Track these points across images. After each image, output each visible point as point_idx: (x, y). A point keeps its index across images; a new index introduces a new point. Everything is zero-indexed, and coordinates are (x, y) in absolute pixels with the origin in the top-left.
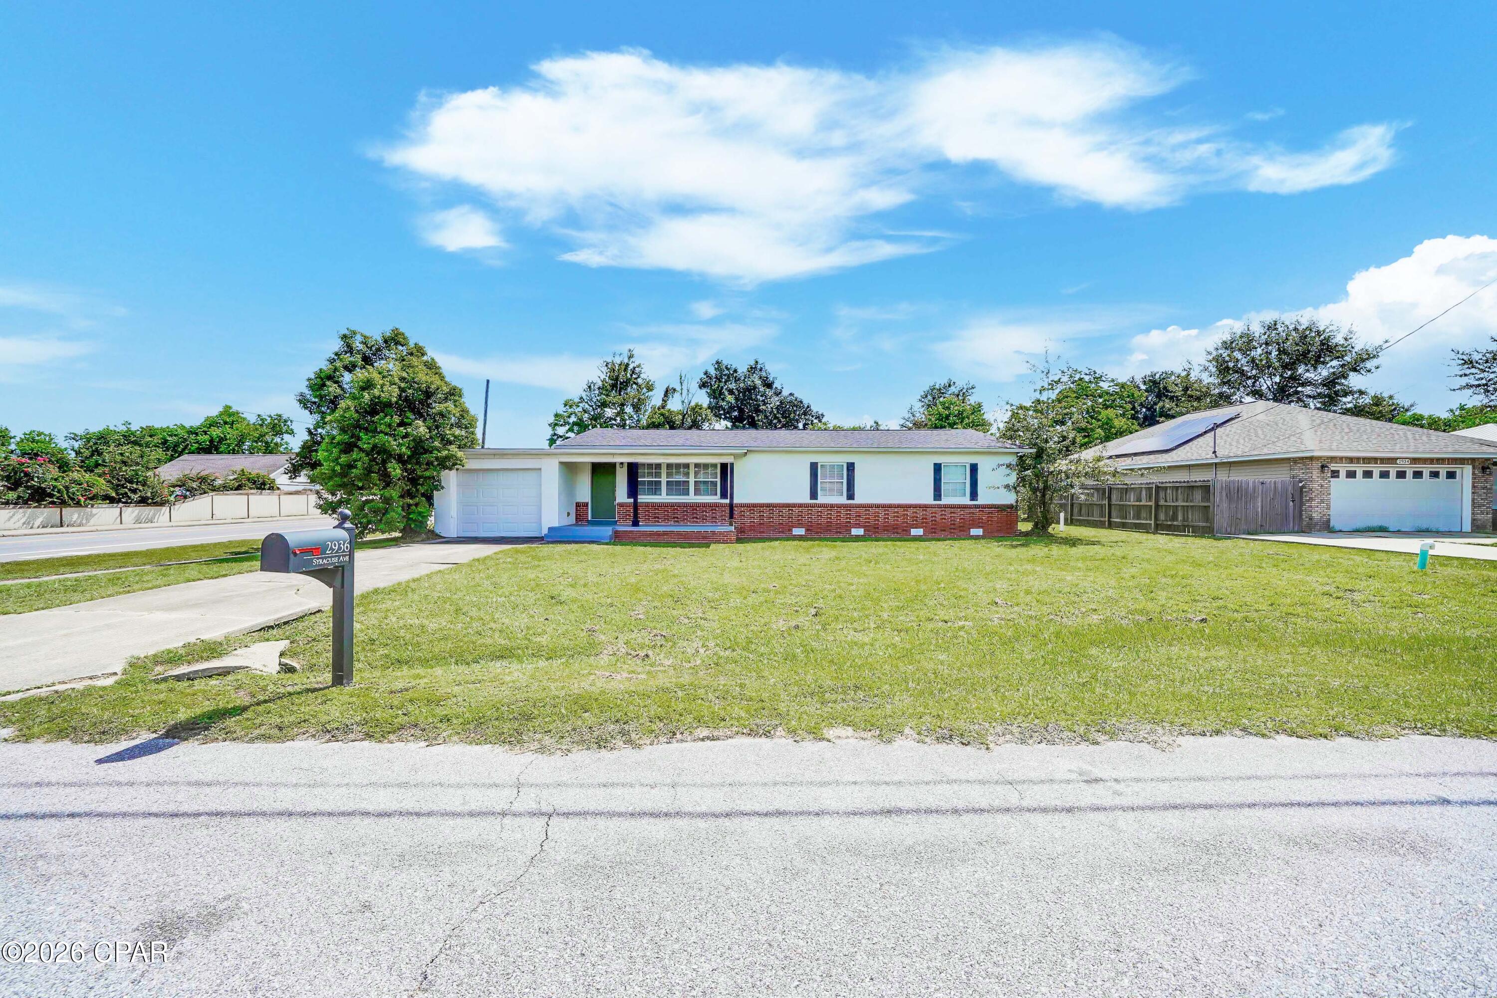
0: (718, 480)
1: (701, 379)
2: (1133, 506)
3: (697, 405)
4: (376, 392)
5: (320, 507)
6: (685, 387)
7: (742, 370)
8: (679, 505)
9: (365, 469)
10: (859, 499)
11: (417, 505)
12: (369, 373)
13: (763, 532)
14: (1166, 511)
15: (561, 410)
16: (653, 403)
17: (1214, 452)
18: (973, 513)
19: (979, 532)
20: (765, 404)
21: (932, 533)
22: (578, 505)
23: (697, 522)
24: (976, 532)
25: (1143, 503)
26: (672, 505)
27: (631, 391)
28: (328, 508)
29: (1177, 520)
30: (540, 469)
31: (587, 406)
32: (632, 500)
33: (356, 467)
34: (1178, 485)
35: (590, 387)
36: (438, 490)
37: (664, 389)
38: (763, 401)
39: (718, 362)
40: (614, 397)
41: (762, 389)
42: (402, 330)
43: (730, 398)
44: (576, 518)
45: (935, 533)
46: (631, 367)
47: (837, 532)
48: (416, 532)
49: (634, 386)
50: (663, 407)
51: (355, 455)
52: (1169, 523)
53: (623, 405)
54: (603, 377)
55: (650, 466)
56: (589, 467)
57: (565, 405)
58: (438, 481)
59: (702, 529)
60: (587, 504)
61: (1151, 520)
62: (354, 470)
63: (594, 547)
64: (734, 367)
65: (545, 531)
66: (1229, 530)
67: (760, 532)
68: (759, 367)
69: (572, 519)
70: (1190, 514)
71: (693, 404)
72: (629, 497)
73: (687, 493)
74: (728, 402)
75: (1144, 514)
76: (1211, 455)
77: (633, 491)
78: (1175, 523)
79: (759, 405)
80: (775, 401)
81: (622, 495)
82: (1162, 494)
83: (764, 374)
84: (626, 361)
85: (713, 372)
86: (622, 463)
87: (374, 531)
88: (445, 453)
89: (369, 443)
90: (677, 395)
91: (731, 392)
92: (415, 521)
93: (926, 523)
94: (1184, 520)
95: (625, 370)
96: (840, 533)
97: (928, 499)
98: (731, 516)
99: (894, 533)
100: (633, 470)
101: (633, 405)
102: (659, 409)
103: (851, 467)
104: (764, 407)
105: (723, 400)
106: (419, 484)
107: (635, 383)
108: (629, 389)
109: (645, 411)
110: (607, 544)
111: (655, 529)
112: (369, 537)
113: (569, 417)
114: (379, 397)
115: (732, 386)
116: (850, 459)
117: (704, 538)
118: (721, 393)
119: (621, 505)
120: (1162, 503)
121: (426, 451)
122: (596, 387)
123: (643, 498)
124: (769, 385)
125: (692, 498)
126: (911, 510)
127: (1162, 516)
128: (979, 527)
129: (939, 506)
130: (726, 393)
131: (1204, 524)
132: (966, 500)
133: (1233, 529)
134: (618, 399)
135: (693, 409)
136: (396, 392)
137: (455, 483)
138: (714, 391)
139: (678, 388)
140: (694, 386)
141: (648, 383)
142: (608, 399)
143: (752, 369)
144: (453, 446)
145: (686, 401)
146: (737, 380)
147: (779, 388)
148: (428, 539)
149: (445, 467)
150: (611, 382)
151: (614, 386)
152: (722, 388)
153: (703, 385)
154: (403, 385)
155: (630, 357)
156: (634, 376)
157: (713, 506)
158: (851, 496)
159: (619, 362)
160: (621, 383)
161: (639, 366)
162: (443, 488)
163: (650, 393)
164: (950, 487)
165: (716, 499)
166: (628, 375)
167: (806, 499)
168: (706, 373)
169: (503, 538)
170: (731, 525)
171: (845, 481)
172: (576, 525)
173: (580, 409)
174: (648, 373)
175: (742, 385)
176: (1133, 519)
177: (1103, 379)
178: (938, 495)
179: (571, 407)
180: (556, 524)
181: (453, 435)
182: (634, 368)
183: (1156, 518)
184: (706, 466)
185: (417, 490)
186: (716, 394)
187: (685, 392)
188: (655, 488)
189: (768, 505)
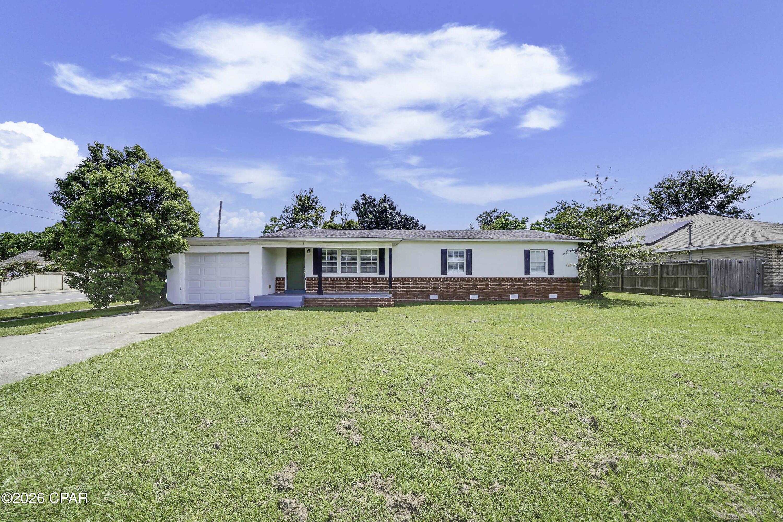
0: (378, 261)
1: (353, 205)
2: (641, 278)
3: (350, 221)
4: (107, 187)
5: (69, 283)
6: (343, 210)
7: (378, 200)
8: (350, 279)
9: (99, 251)
10: (475, 274)
11: (150, 280)
12: (102, 173)
13: (409, 298)
14: (668, 281)
15: (269, 223)
16: (325, 220)
17: (690, 243)
18: (551, 283)
19: (554, 296)
20: (392, 219)
21: (524, 297)
22: (277, 280)
23: (363, 291)
24: (553, 296)
25: (649, 276)
26: (345, 279)
27: (312, 212)
28: (74, 283)
29: (678, 287)
30: (248, 253)
31: (285, 221)
32: (317, 276)
33: (91, 249)
34: (678, 264)
35: (286, 210)
36: (168, 269)
37: (331, 211)
38: (391, 218)
39: (364, 195)
40: (301, 216)
41: (390, 211)
42: (142, 147)
43: (371, 216)
44: (276, 289)
45: (526, 297)
46: (311, 198)
47: (460, 298)
48: (150, 301)
49: (313, 210)
50: (331, 222)
51: (91, 239)
52: (671, 289)
53: (306, 220)
54: (294, 204)
55: (329, 252)
56: (286, 252)
57: (272, 221)
58: (168, 262)
59: (370, 297)
60: (284, 278)
61: (656, 286)
62: (90, 252)
63: (290, 312)
64: (373, 198)
65: (252, 299)
66: (720, 293)
67: (408, 298)
68: (387, 199)
69: (273, 290)
70: (689, 283)
71: (348, 220)
72: (315, 273)
73: (355, 271)
74: (370, 219)
75: (650, 283)
76: (687, 245)
77: (318, 269)
78: (676, 289)
79: (389, 220)
80: (397, 219)
81: (309, 272)
82: (665, 270)
83: (390, 203)
84: (308, 195)
85: (360, 201)
86: (309, 250)
87: (113, 301)
88: (169, 239)
89: (102, 230)
90: (339, 215)
91: (371, 212)
92: (149, 292)
93: (520, 290)
94: (684, 287)
95: (308, 200)
96: (462, 298)
97: (521, 274)
98: (390, 287)
99: (499, 298)
100: (317, 253)
101: (312, 221)
102: (328, 223)
103: (469, 252)
104: (391, 221)
105: (367, 217)
106: (151, 264)
107: (313, 208)
108: (310, 212)
109: (320, 225)
110: (299, 309)
111: (335, 297)
112: (111, 305)
113: (274, 228)
114: (110, 191)
115: (372, 209)
116: (469, 247)
117: (371, 303)
118: (365, 213)
119: (309, 279)
120: (665, 276)
121: (155, 238)
122: (290, 210)
123: (325, 275)
124: (393, 209)
125: (359, 274)
126: (510, 282)
127: (665, 284)
128: (555, 293)
129: (529, 279)
130: (369, 213)
131: (702, 290)
132: (546, 275)
133: (723, 293)
134: (304, 217)
135: (348, 223)
136: (126, 188)
137: (184, 264)
138: (361, 212)
139: (339, 211)
140: (349, 210)
141: (322, 208)
142: (298, 217)
143: (384, 200)
144: (177, 234)
145: (344, 218)
146: (375, 206)
147: (399, 211)
148: (160, 306)
149: (172, 252)
150: (299, 207)
151: (301, 210)
152: (366, 210)
153: (354, 209)
154: (133, 184)
155: (311, 193)
156: (313, 204)
157: (375, 280)
158: (469, 273)
159: (304, 196)
160: (306, 208)
161: (316, 198)
162: (172, 266)
163: (323, 214)
164: (535, 266)
165: (375, 275)
166: (310, 203)
167: (438, 274)
168: (356, 202)
169: (220, 305)
170: (390, 293)
171: (465, 262)
172: (276, 294)
173: (281, 223)
174: (321, 203)
175: (378, 209)
176: (641, 286)
177: (582, 207)
178: (527, 271)
179: (275, 222)
180: (260, 294)
181: (177, 226)
182: (313, 199)
183: (661, 287)
184: (369, 252)
185: (149, 269)
186: (362, 214)
187: (343, 213)
188: (332, 267)
189: (413, 279)
